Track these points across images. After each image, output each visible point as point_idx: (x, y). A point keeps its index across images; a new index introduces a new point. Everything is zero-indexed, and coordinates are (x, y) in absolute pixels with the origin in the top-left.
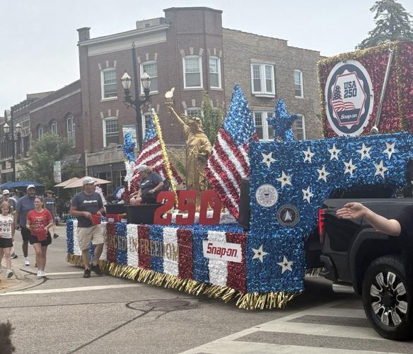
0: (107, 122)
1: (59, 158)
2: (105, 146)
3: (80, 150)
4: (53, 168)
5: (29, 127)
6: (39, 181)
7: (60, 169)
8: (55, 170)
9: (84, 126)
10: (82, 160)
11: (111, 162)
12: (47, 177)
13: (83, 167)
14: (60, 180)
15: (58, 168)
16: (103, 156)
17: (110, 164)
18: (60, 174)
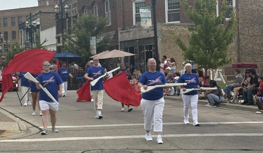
0: (136, 4)
1: (96, 34)
2: (134, 24)
3: (114, 27)
4: (89, 42)
5: (77, 8)
6: (78, 53)
7: (95, 44)
8: (91, 44)
9: (118, 8)
10: (116, 36)
11: (138, 38)
12: (85, 50)
13: (117, 42)
14: (95, 52)
15: (94, 42)
16: (132, 33)
17: (137, 40)
18: (95, 47)
